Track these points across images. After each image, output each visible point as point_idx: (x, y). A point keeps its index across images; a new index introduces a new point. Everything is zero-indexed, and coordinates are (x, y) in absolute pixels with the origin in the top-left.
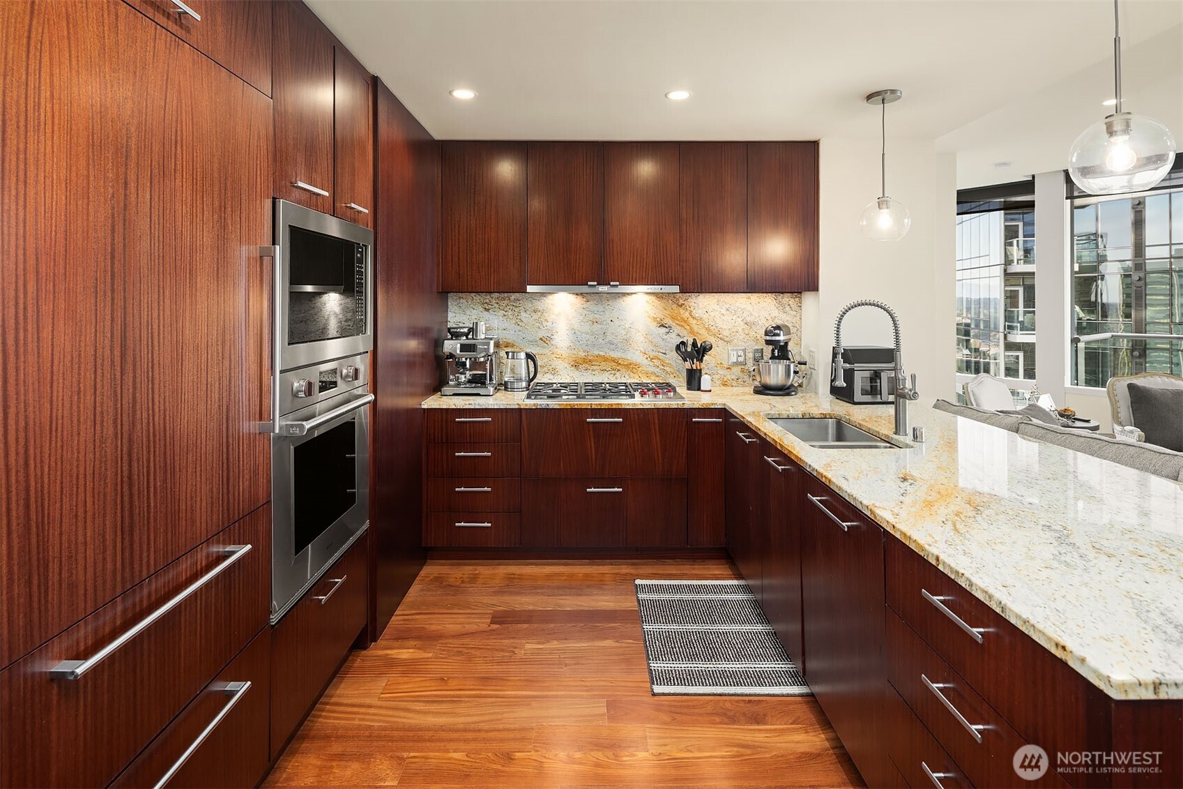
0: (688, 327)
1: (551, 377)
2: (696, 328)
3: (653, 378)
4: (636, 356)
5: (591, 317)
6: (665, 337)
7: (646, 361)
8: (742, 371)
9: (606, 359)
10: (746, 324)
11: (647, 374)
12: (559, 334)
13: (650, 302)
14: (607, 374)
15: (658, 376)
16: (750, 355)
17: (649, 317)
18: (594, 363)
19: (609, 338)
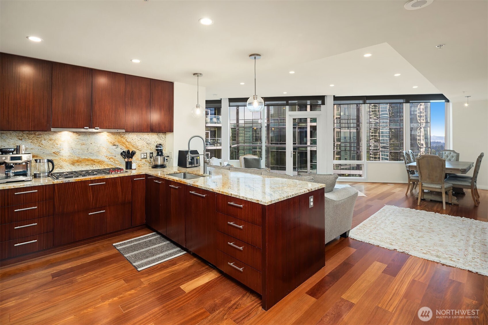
0: (125, 146)
1: (60, 170)
2: (128, 146)
3: (110, 166)
4: (102, 158)
5: (81, 142)
6: (116, 150)
7: (107, 160)
8: (146, 161)
9: (88, 160)
10: (147, 144)
11: (108, 165)
12: (64, 150)
13: (109, 135)
14: (89, 166)
15: (112, 165)
16: (148, 155)
17: (109, 142)
18: (82, 162)
19: (90, 151)
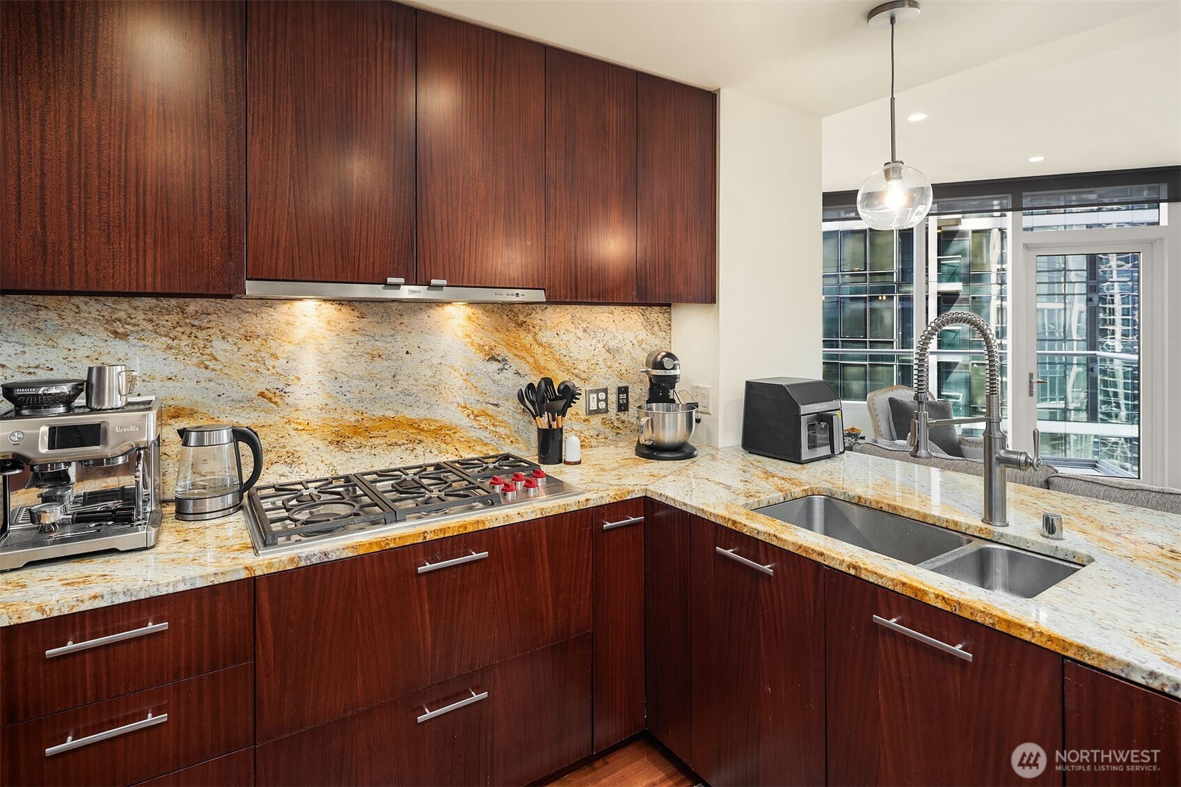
0: (531, 360)
1: (285, 469)
2: (542, 361)
3: (478, 448)
4: (450, 414)
5: (369, 346)
6: (497, 377)
7: (468, 420)
8: (604, 423)
9: (396, 424)
10: (608, 351)
11: (469, 443)
12: (303, 381)
13: (474, 318)
14: (398, 450)
15: (486, 444)
16: (613, 398)
17: (473, 345)
18: (375, 433)
19: (403, 384)
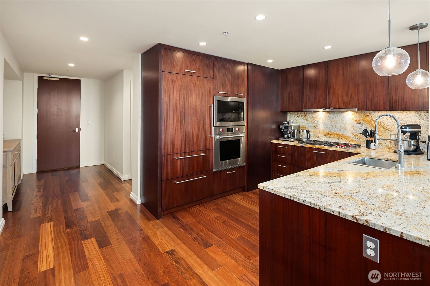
0: (371, 124)
2: (374, 125)
3: (355, 142)
4: (348, 134)
5: (331, 119)
6: (360, 128)
7: (352, 136)
9: (336, 134)
11: (353, 141)
13: (354, 114)
15: (357, 142)
17: (354, 120)
18: (332, 135)
19: (338, 127)
